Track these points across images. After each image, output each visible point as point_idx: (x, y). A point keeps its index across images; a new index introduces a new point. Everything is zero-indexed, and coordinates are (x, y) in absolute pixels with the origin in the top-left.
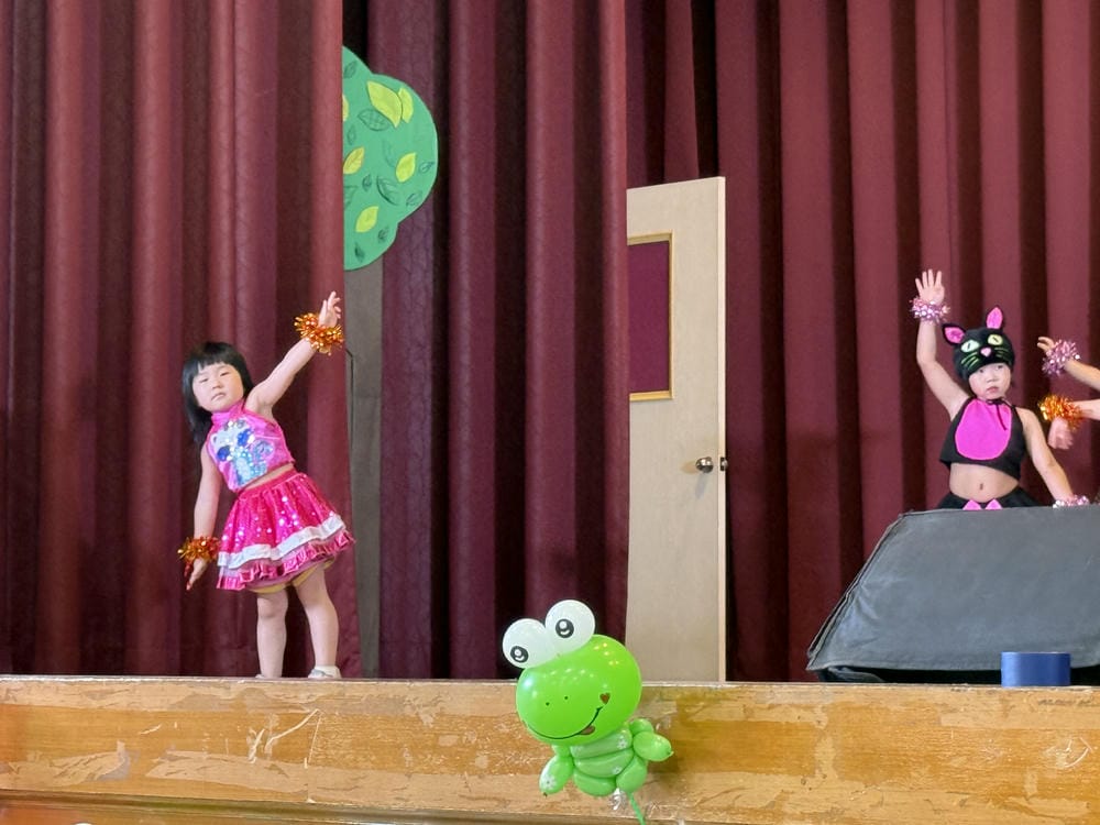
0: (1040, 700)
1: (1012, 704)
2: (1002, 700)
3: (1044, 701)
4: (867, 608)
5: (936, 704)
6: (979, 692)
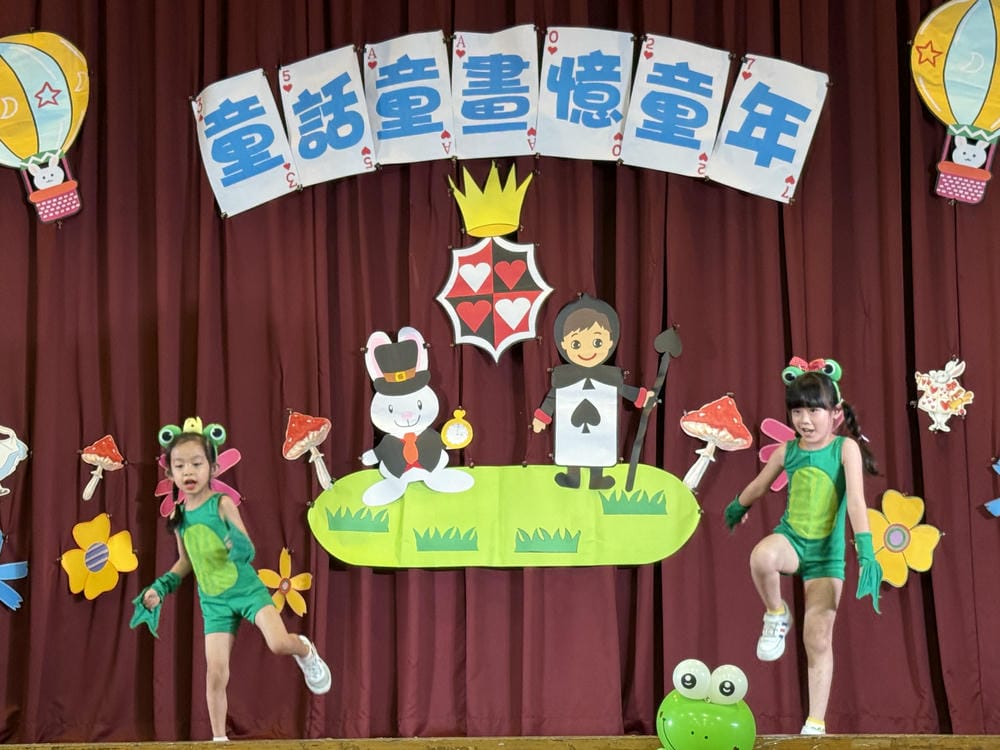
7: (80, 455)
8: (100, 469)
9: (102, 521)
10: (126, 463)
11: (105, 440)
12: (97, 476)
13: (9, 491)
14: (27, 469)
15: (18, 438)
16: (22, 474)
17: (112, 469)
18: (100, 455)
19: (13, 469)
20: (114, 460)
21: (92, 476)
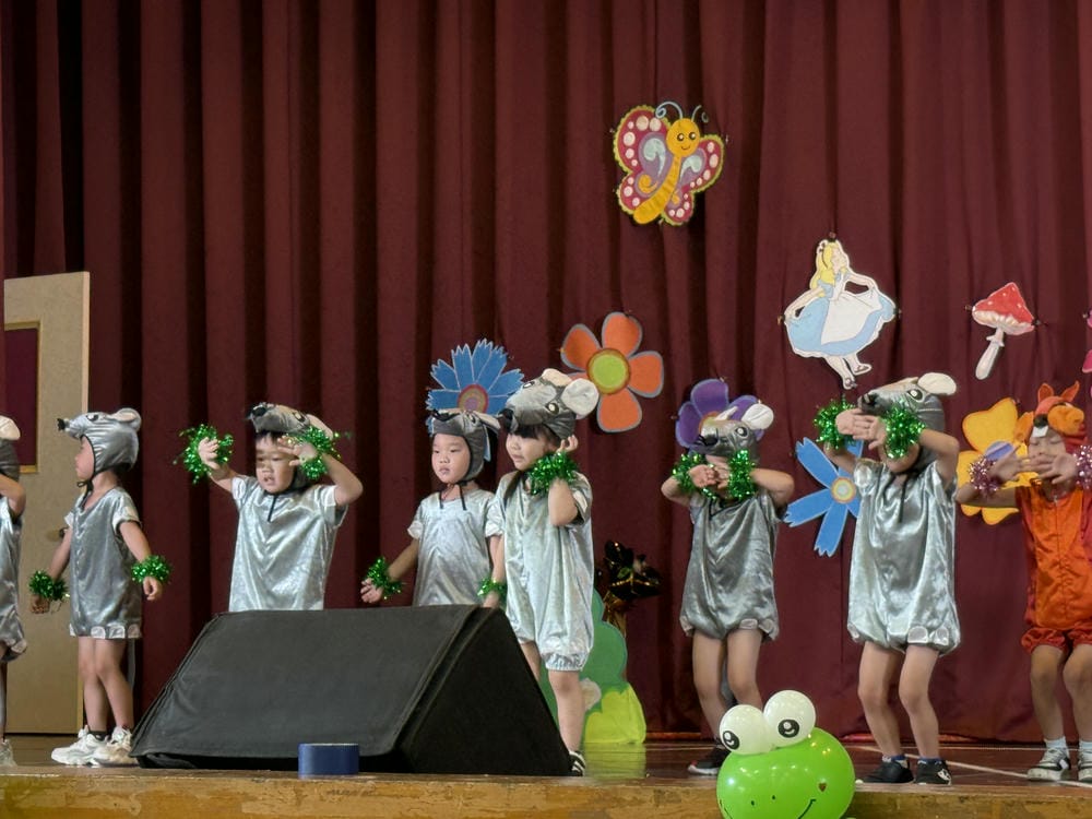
0: (329, 790)
1: (304, 794)
2: (296, 791)
3: (333, 792)
4: (184, 700)
5: (238, 793)
6: (276, 783)
7: (971, 312)
8: (999, 333)
9: (1006, 408)
10: (1038, 323)
11: (1005, 291)
12: (996, 342)
13: (870, 367)
14: (894, 333)
15: (882, 289)
16: (887, 344)
17: (1018, 333)
18: (1000, 313)
19: (875, 336)
20: (1021, 319)
21: (989, 342)
